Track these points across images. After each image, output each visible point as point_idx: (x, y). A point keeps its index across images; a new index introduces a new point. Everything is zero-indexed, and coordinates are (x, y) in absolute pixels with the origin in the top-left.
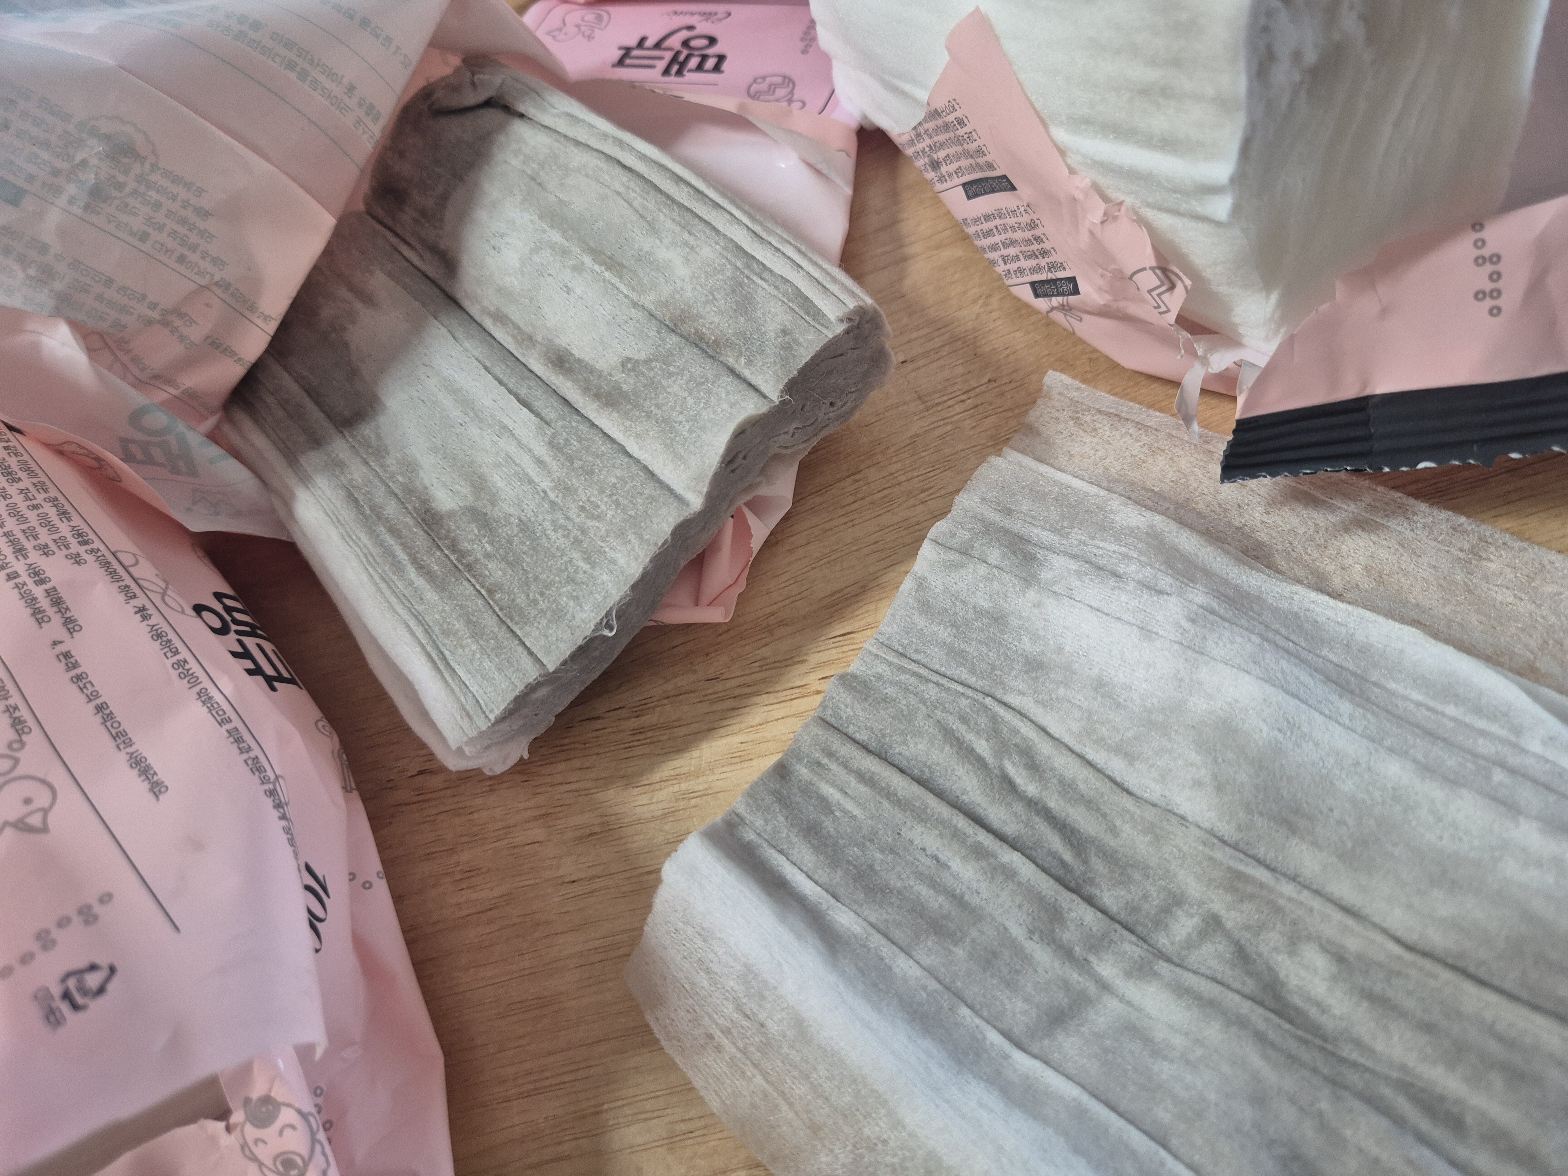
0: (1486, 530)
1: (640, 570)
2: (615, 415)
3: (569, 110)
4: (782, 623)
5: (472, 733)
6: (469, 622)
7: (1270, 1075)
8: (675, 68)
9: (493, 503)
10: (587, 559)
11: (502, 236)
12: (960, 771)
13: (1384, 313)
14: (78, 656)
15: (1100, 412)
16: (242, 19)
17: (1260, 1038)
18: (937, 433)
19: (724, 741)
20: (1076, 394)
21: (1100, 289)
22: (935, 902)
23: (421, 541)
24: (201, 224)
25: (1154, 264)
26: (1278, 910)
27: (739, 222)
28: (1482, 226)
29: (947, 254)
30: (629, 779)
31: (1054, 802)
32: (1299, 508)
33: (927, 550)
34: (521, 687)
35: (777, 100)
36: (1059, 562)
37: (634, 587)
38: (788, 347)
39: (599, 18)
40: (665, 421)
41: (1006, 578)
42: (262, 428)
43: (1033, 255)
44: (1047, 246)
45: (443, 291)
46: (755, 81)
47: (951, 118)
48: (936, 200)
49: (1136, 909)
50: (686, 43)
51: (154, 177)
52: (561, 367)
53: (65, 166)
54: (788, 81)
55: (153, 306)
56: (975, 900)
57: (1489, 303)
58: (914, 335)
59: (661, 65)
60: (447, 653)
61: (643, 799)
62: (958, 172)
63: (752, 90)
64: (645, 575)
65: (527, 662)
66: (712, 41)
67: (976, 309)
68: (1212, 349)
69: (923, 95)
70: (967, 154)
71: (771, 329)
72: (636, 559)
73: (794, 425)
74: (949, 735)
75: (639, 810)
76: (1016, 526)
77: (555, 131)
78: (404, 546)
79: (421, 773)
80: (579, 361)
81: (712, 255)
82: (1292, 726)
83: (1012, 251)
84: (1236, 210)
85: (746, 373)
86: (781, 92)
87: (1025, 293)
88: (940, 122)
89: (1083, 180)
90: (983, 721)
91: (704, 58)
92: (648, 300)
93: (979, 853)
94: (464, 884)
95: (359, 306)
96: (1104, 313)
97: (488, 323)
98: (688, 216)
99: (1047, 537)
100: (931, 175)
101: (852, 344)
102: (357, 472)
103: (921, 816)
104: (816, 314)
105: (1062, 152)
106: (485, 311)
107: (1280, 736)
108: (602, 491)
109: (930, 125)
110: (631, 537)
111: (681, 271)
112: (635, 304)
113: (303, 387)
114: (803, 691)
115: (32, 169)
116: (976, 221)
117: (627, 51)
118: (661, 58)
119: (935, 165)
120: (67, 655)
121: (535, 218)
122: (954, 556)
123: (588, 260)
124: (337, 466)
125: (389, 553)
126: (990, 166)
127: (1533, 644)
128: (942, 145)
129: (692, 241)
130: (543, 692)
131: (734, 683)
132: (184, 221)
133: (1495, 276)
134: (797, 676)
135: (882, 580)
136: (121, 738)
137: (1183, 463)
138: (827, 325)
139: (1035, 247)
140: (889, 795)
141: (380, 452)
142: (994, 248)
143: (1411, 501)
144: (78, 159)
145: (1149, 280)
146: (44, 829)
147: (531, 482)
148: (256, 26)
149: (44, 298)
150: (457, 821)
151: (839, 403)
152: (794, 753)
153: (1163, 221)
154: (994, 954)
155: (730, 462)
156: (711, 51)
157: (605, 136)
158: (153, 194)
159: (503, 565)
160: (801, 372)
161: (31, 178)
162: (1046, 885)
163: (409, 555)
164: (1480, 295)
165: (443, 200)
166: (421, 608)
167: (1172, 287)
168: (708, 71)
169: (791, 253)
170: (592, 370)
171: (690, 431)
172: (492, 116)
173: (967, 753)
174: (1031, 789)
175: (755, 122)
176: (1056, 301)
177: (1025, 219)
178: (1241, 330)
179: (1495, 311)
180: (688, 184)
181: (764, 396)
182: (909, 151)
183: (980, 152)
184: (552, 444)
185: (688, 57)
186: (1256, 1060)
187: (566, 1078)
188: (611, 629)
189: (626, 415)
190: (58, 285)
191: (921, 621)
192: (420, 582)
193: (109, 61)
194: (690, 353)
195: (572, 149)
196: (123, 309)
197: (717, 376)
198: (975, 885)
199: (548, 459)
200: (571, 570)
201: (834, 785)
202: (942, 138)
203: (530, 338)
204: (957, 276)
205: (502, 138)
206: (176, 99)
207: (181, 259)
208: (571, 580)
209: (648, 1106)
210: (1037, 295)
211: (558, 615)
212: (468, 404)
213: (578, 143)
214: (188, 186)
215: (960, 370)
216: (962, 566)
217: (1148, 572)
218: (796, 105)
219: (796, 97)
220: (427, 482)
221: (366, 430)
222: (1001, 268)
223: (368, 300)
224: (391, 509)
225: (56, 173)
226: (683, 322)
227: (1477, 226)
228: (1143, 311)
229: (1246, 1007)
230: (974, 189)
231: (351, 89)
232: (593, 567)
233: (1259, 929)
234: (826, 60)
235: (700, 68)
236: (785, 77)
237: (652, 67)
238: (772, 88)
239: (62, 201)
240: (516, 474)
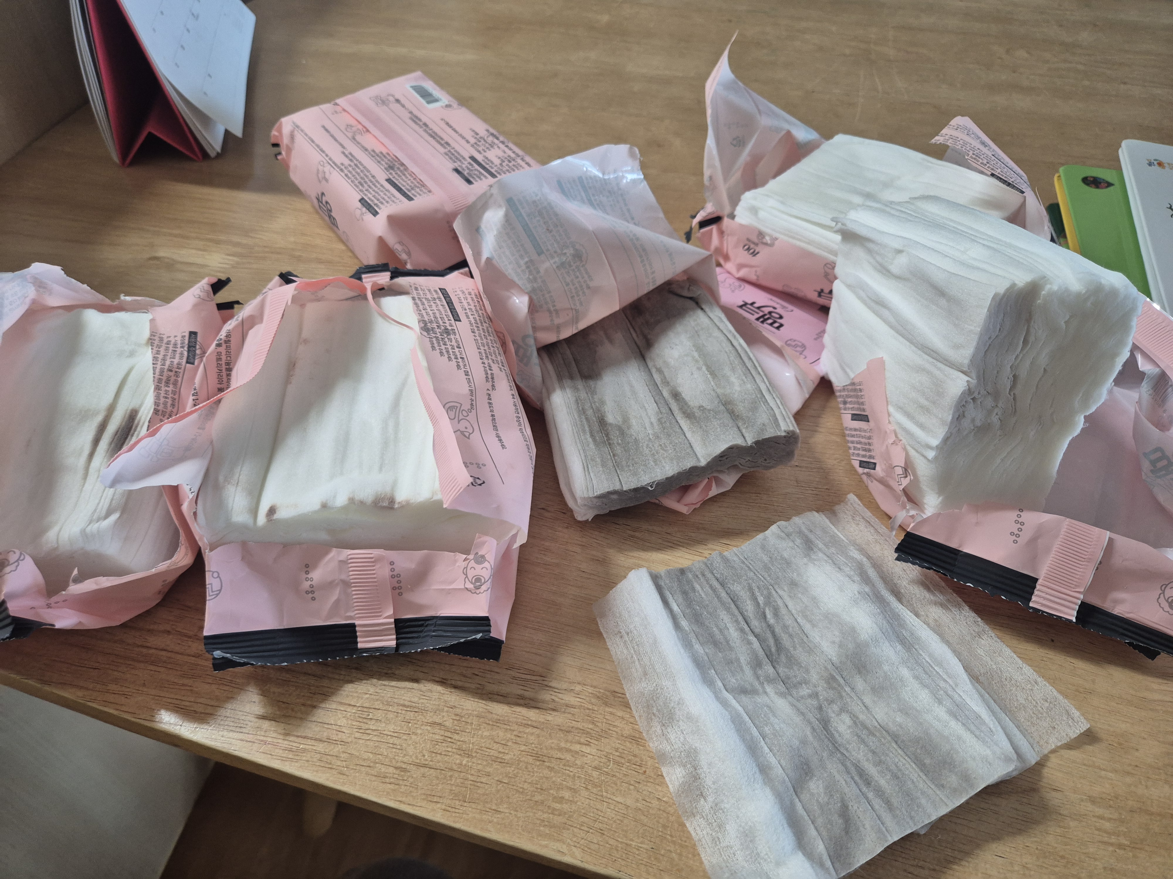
0: (987, 628)
1: (672, 474)
2: (688, 421)
3: (720, 315)
4: (704, 529)
5: (586, 496)
6: (602, 461)
7: (810, 738)
8: (761, 320)
9: (628, 429)
10: (655, 461)
11: (676, 345)
12: (749, 602)
13: (977, 523)
14: (492, 397)
15: (863, 518)
16: (635, 235)
17: (813, 729)
18: (797, 496)
19: (663, 555)
20: (857, 507)
21: (883, 470)
22: (719, 637)
23: (596, 427)
24: (585, 290)
25: (903, 466)
26: (841, 697)
27: (765, 383)
28: (1022, 511)
29: (834, 438)
30: (620, 550)
31: (778, 629)
32: (922, 589)
33: (774, 528)
34: (611, 489)
35: (796, 351)
36: (821, 555)
37: (667, 479)
38: (762, 430)
39: (740, 286)
40: (706, 431)
41: (798, 550)
42: (552, 364)
43: (865, 450)
44: (871, 447)
45: (640, 351)
46: (791, 340)
47: (858, 387)
48: (839, 418)
49: (789, 678)
50: (770, 313)
51: (582, 269)
52: (675, 397)
53: (559, 251)
54: (804, 346)
55: (554, 306)
56: (732, 644)
57: (1014, 538)
58: (805, 459)
59: (757, 316)
60: (590, 466)
61: (623, 559)
62: (852, 409)
63: (788, 342)
64: (672, 477)
65: (618, 484)
66: (781, 317)
67: (835, 462)
68: (912, 508)
69: (852, 376)
70: (858, 403)
71: (760, 421)
72: (673, 469)
73: (749, 458)
74: (750, 589)
75: (619, 561)
76: (811, 536)
77: (712, 320)
78: (589, 426)
79: (543, 509)
80: (683, 399)
81: (750, 389)
82: (877, 641)
83: (859, 446)
84: (936, 458)
85: (744, 431)
86: (798, 349)
87: (856, 464)
88: (853, 387)
89: (892, 427)
90: (765, 592)
91: (775, 322)
92: (719, 391)
93: (742, 630)
94: (543, 552)
95: (606, 341)
96: (882, 481)
97: (653, 371)
98: (748, 371)
99: (821, 545)
100: (842, 406)
101: (784, 442)
102: (583, 395)
103: (728, 609)
104: (778, 425)
105: (889, 415)
106: (655, 366)
107: (870, 641)
108: (671, 443)
109: (850, 387)
110: (675, 462)
111: (737, 388)
112: (714, 390)
113: (574, 358)
114: (701, 554)
115: (550, 248)
116: (851, 429)
117: (746, 304)
118: (758, 313)
119: (845, 403)
120: (489, 395)
121: (691, 345)
122: (783, 534)
123: (704, 368)
124: (576, 389)
125: (582, 425)
126: (864, 410)
127: (982, 671)
128: (851, 397)
129: (745, 380)
130: (615, 497)
131: (676, 539)
132: (581, 286)
133: (1020, 530)
134: (701, 548)
135: (751, 534)
136: (495, 428)
137: (886, 552)
138: (780, 430)
139: (867, 447)
140: (719, 597)
141: (593, 392)
142: (853, 442)
143: (964, 604)
144: (564, 251)
145: (899, 471)
146: (469, 438)
147: (645, 428)
148: (638, 239)
149: (529, 287)
150: (550, 531)
151: (768, 461)
152: (690, 569)
153: (912, 453)
154: (732, 662)
155: (721, 457)
156: (779, 321)
157: (730, 332)
158: (578, 274)
159: (623, 449)
160: (763, 440)
161: (548, 250)
162: (761, 653)
163: (590, 430)
164: (1012, 534)
165: (658, 322)
166: (586, 448)
167: (906, 477)
168: (774, 327)
169: (778, 402)
170: (686, 404)
171: (714, 439)
172: (692, 304)
173: (755, 599)
174: (772, 621)
175: (785, 354)
176: (866, 470)
177: (868, 434)
178: (926, 506)
179: (1016, 542)
180: (753, 362)
181: (746, 441)
182: (838, 394)
183: (862, 404)
184: (659, 420)
185: (768, 319)
186: (808, 733)
187: (551, 631)
188: (652, 487)
189: (693, 423)
190: (535, 285)
191: (759, 550)
192: (590, 440)
193: (590, 228)
194: (726, 415)
195: (716, 330)
196: (546, 303)
197: (733, 427)
198: (736, 640)
199: (655, 424)
200: (647, 462)
201: (700, 585)
202: (852, 394)
203: (668, 383)
204: (833, 447)
205: (692, 313)
206: (603, 249)
207: (572, 297)
208: (645, 465)
209: (578, 654)
210: (860, 466)
211: (635, 474)
212: (634, 393)
213: (719, 328)
214: (589, 276)
215: (817, 479)
216: (784, 539)
217: (852, 573)
218: (802, 356)
219: (804, 353)
220: (606, 410)
221: (591, 383)
222: (851, 451)
223: (611, 341)
224: (590, 412)
225: (555, 252)
226: (729, 404)
227: (1021, 510)
228: (893, 484)
229: (813, 720)
230: (856, 417)
231: (653, 273)
232: (656, 465)
233: (831, 702)
234: (823, 347)
235: (771, 324)
236: (803, 344)
237: (753, 315)
238: (796, 346)
239: (552, 261)
240: (641, 423)
